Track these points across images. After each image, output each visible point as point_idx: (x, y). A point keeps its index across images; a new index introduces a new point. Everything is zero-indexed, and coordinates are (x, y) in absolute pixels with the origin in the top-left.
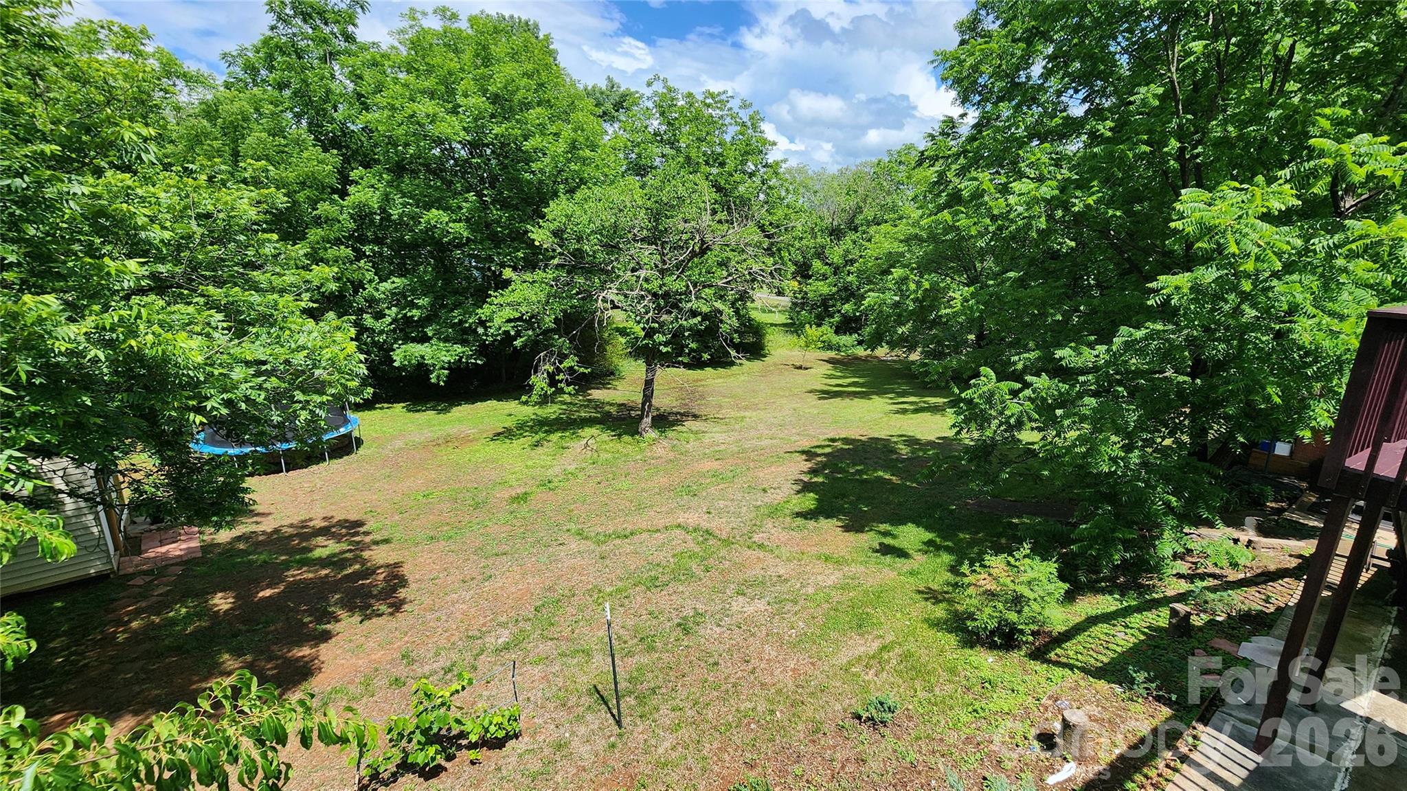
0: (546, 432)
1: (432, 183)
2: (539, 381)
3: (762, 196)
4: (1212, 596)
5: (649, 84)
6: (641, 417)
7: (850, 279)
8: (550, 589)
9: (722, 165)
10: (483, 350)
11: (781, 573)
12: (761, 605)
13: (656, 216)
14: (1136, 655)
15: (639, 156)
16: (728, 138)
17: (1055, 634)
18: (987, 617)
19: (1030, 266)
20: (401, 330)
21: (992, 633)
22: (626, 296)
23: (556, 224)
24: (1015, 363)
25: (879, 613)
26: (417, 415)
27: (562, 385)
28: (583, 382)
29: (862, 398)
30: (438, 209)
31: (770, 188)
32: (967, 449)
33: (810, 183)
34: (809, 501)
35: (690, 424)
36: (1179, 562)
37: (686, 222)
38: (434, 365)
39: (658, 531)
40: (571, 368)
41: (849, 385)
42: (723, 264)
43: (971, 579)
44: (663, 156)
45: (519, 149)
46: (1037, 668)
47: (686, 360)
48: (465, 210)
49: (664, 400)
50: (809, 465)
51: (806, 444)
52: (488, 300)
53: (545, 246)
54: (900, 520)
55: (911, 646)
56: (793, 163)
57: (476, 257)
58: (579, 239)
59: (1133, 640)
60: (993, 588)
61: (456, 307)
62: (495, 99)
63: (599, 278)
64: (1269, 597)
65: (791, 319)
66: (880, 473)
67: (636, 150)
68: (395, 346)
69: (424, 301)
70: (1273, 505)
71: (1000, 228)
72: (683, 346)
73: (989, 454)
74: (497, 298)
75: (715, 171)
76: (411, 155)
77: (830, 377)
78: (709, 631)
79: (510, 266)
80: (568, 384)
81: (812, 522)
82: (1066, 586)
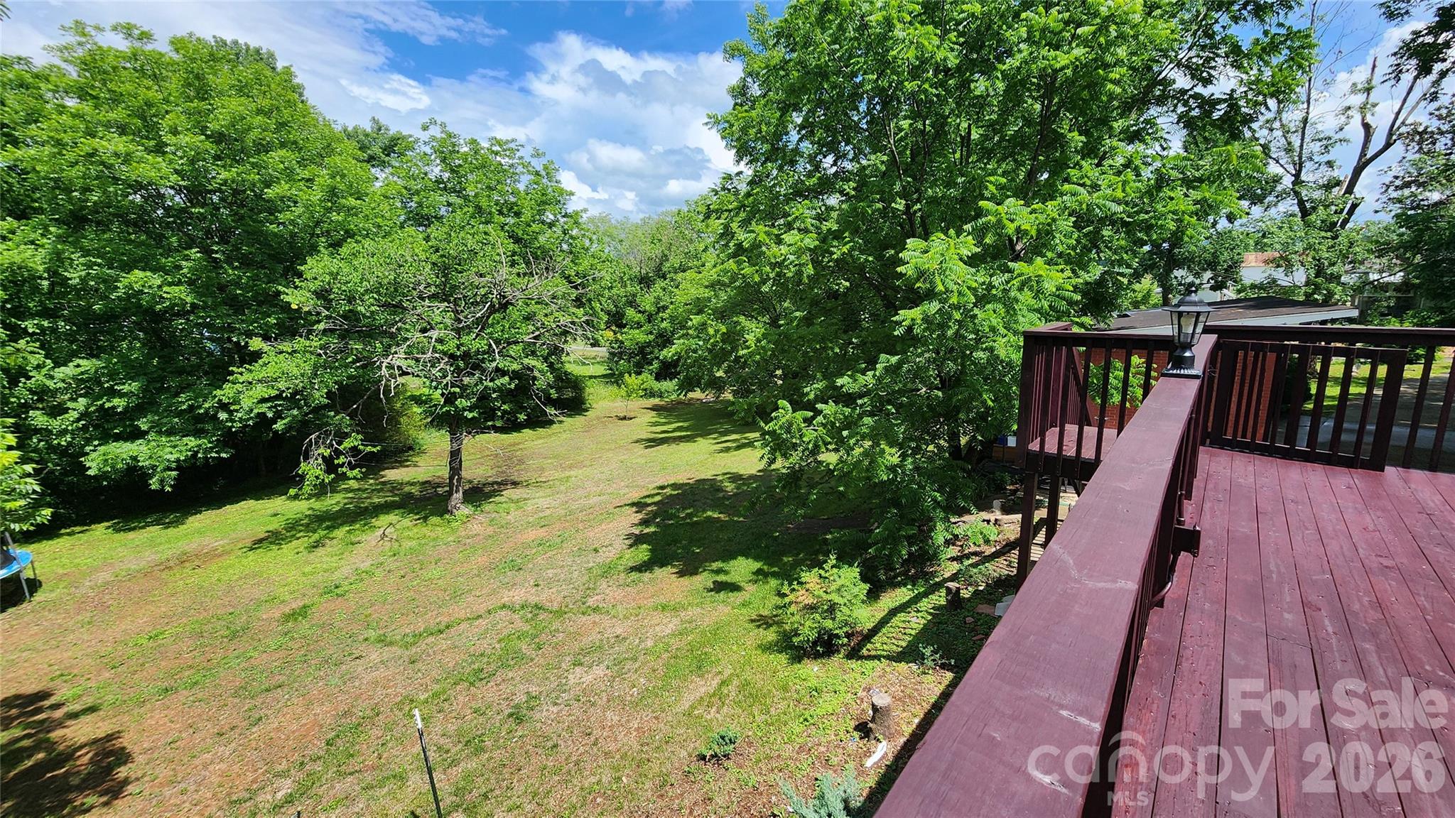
0: (328, 528)
1: (133, 237)
2: (312, 469)
3: (565, 247)
4: (975, 570)
5: (425, 128)
6: (450, 493)
7: (664, 325)
8: (345, 714)
9: (518, 214)
10: (228, 439)
11: (618, 633)
12: (599, 671)
13: (444, 270)
14: (926, 635)
15: (420, 204)
16: (521, 187)
17: (866, 631)
18: (808, 630)
19: (811, 306)
20: (96, 427)
21: (815, 643)
22: (417, 360)
23: (318, 283)
24: (807, 394)
25: (716, 651)
26: (131, 535)
27: (344, 469)
28: (371, 464)
29: (688, 441)
30: (144, 270)
31: (572, 237)
32: (781, 478)
33: (615, 233)
34: (643, 552)
35: (509, 493)
36: (951, 547)
37: (481, 276)
38: (154, 467)
39: (480, 616)
40: (354, 449)
41: (674, 430)
42: (528, 318)
43: (791, 597)
44: (449, 204)
45: (259, 197)
46: (854, 666)
47: (499, 424)
48: (185, 270)
49: (475, 470)
50: (640, 516)
51: (635, 496)
52: (231, 378)
53: (306, 309)
54: (729, 556)
55: (747, 675)
56: (594, 212)
57: (209, 326)
58: (351, 300)
59: (924, 621)
60: (810, 602)
61: (182, 389)
62: (219, 138)
63: (381, 343)
64: (1010, 562)
65: (611, 369)
66: (709, 513)
67: (416, 198)
68: (88, 449)
69: (133, 386)
70: (1011, 487)
71: (778, 275)
72: (494, 410)
73: (799, 479)
74: (242, 374)
75: (511, 220)
76: (95, 203)
77: (655, 424)
78: (545, 713)
79: (257, 335)
80: (352, 468)
81: (647, 574)
82: (867, 586)
